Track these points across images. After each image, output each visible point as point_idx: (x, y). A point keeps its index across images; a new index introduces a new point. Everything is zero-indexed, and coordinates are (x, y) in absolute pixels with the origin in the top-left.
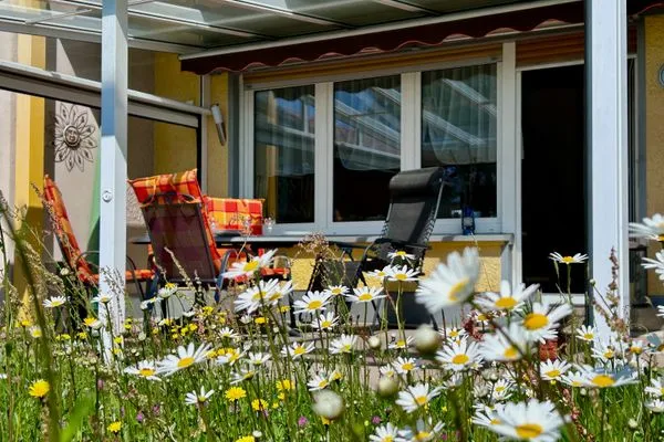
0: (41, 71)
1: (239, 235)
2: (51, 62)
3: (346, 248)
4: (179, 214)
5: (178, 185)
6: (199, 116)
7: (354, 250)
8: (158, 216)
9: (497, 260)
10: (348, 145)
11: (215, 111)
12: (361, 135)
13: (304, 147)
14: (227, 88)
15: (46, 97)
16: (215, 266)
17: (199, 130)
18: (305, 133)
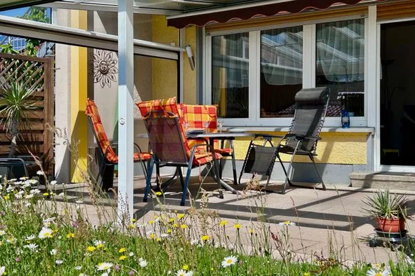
0: (84, 32)
1: (202, 133)
2: (90, 24)
3: (267, 137)
4: (165, 123)
5: (164, 106)
6: (178, 53)
7: (273, 138)
8: (153, 124)
9: (365, 144)
10: (270, 65)
11: (188, 49)
12: (278, 57)
13: (242, 67)
14: (195, 35)
15: (88, 47)
16: (187, 156)
17: (178, 61)
18: (243, 59)
